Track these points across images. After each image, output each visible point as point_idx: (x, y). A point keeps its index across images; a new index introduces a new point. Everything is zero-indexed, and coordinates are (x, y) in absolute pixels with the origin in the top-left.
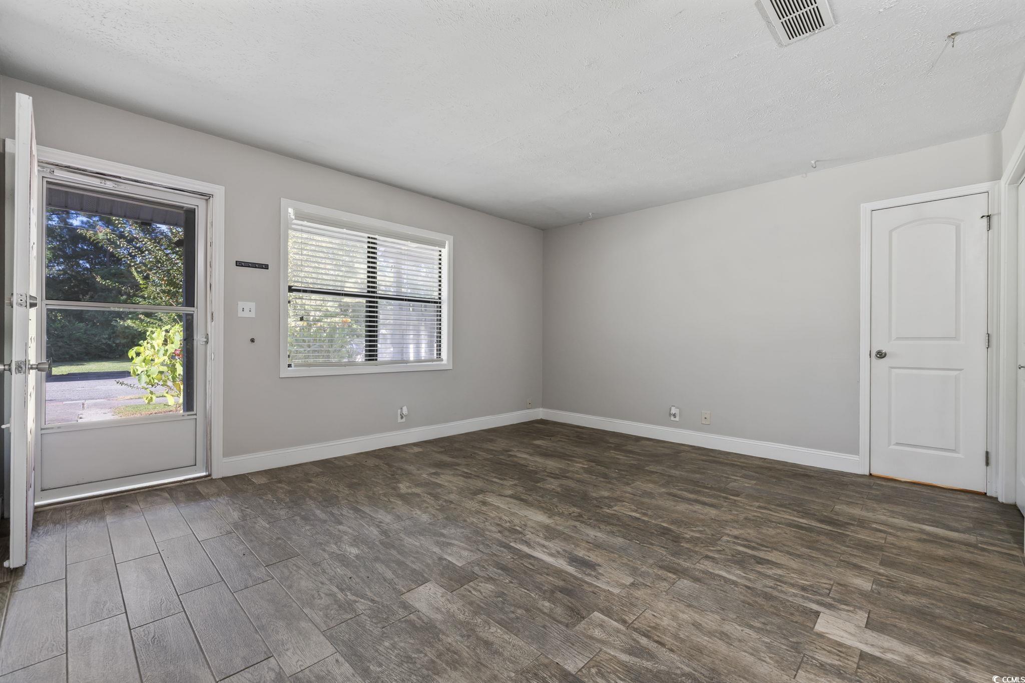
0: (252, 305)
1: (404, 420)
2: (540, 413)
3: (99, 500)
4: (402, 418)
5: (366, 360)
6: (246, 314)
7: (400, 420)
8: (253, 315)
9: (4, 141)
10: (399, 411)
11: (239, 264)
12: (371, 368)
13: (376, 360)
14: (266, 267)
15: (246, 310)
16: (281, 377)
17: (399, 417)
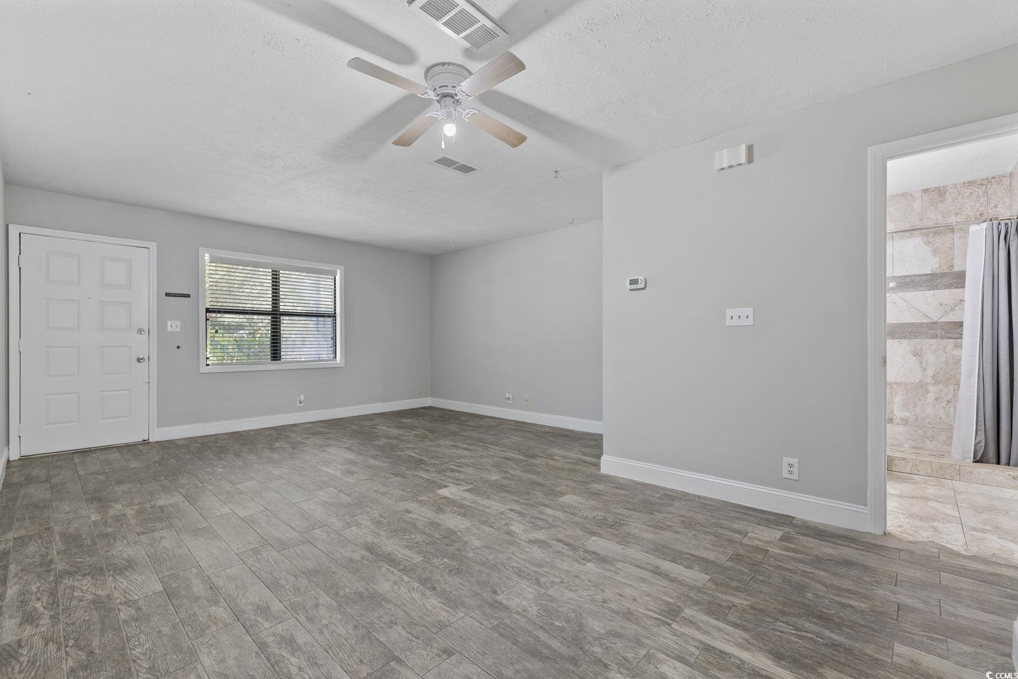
0: (178, 323)
1: (302, 404)
2: (428, 402)
3: (70, 453)
4: (300, 403)
5: (272, 360)
6: (174, 329)
7: (298, 405)
8: (179, 329)
9: (8, 225)
10: (298, 398)
11: (167, 295)
12: (275, 366)
13: (280, 360)
14: (188, 296)
15: (174, 326)
16: (200, 372)
17: (298, 402)
